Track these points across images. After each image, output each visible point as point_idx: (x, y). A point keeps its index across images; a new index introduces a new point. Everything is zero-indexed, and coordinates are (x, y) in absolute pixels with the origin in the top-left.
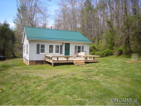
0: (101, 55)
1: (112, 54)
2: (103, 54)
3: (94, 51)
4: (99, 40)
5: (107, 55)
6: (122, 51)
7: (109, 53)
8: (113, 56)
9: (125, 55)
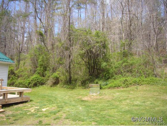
0: (26, 85)
1: (42, 84)
2: (30, 83)
3: (13, 78)
4: (19, 61)
5: (35, 85)
6: (58, 78)
7: (38, 81)
8: (44, 86)
9: (64, 84)
